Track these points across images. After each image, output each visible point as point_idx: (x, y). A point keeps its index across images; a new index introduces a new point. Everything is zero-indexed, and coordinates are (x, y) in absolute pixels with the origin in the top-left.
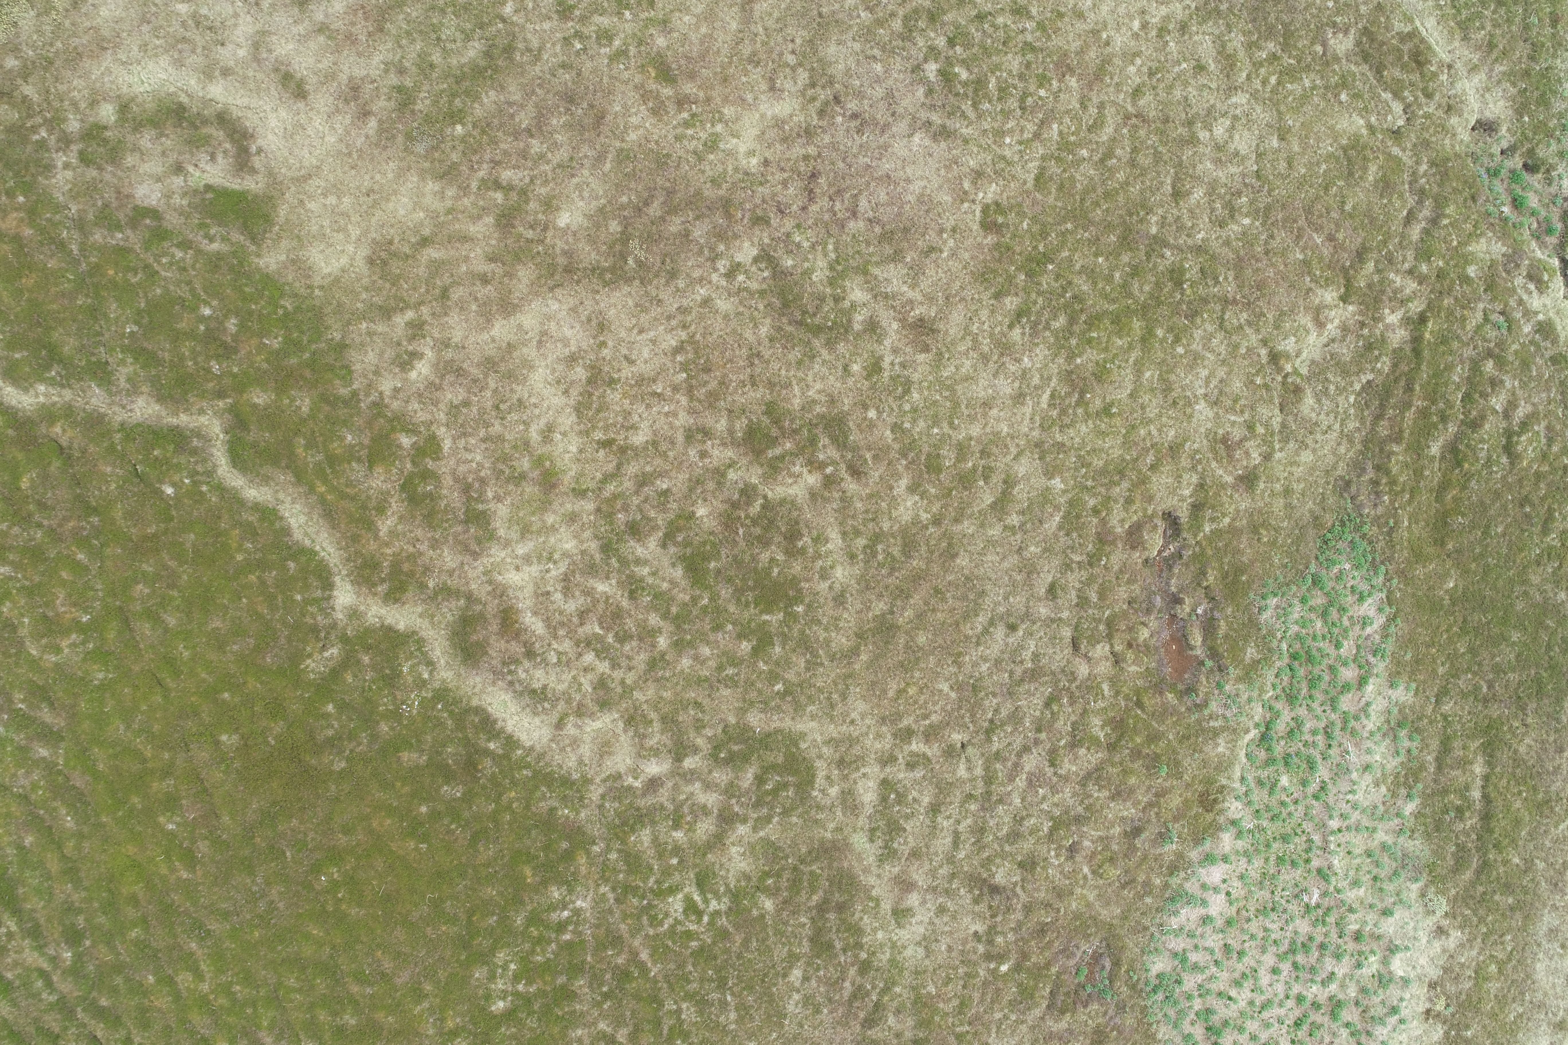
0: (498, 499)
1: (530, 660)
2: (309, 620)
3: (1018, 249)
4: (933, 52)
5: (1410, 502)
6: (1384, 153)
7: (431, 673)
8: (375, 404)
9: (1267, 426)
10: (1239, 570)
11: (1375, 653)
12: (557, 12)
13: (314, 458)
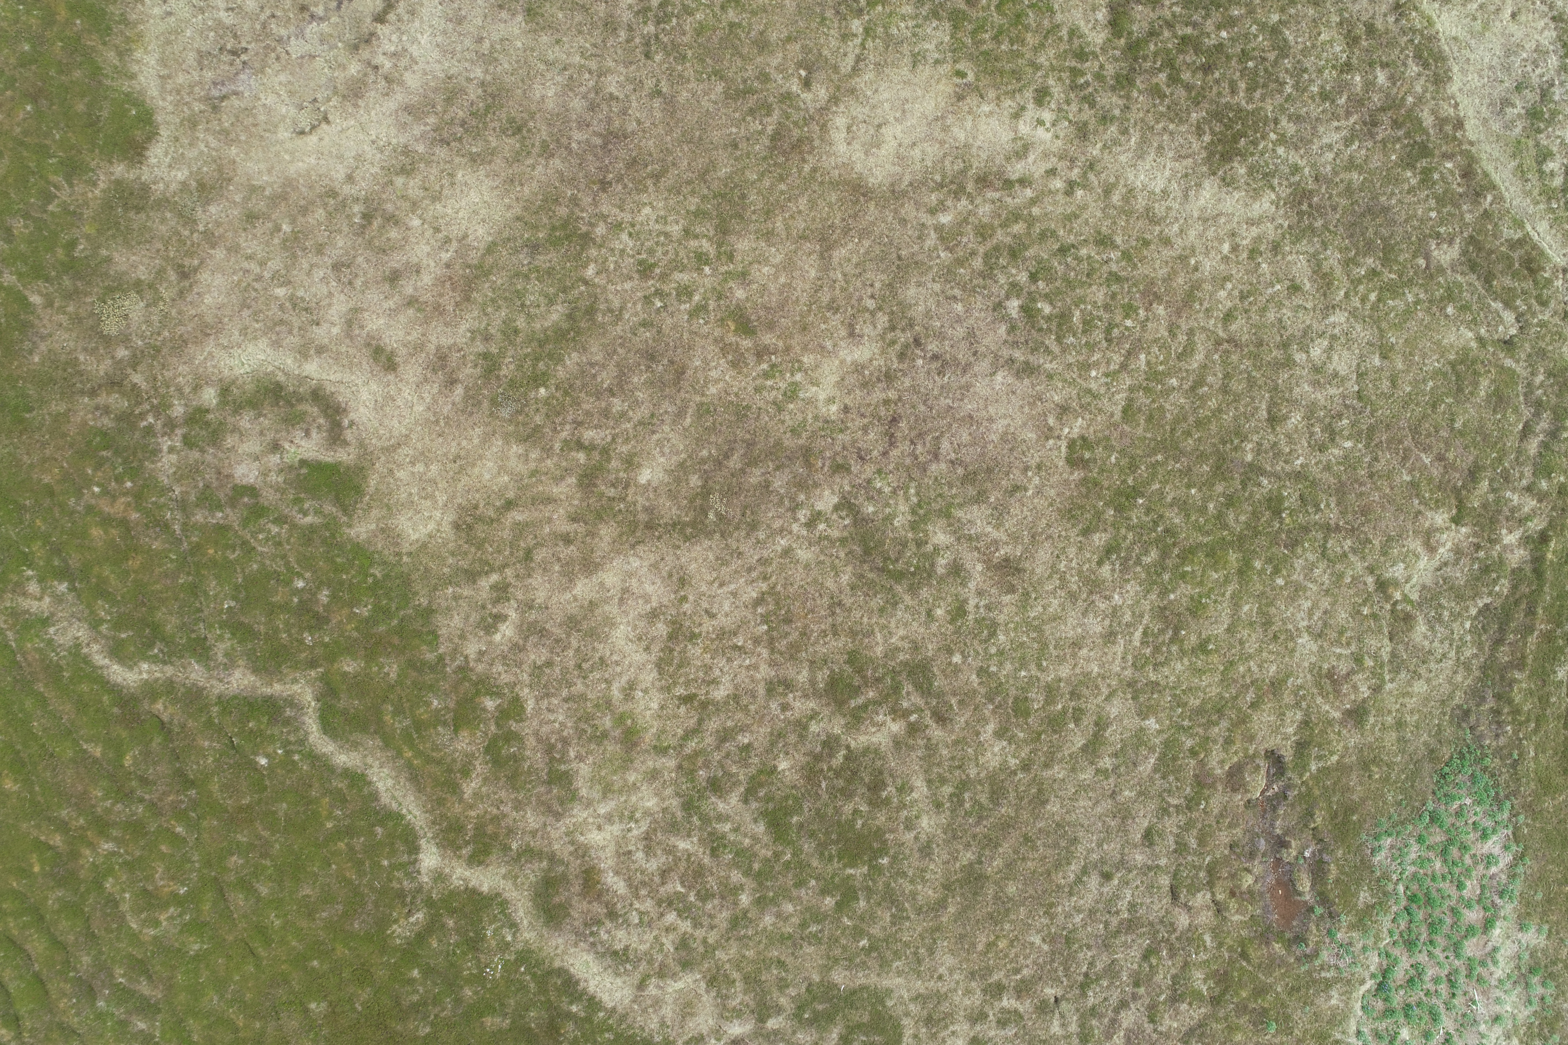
0: (580, 758)
1: (612, 921)
2: (395, 885)
3: (1106, 484)
4: (1014, 288)
5: (1536, 731)
6: (1496, 366)
7: (514, 935)
8: (460, 668)
9: (1376, 657)
10: (1350, 809)
11: (1501, 894)
12: (638, 271)
13: (400, 724)
